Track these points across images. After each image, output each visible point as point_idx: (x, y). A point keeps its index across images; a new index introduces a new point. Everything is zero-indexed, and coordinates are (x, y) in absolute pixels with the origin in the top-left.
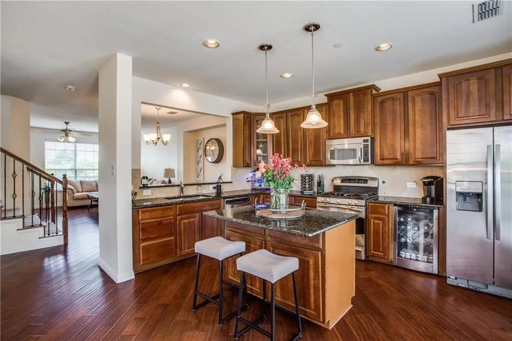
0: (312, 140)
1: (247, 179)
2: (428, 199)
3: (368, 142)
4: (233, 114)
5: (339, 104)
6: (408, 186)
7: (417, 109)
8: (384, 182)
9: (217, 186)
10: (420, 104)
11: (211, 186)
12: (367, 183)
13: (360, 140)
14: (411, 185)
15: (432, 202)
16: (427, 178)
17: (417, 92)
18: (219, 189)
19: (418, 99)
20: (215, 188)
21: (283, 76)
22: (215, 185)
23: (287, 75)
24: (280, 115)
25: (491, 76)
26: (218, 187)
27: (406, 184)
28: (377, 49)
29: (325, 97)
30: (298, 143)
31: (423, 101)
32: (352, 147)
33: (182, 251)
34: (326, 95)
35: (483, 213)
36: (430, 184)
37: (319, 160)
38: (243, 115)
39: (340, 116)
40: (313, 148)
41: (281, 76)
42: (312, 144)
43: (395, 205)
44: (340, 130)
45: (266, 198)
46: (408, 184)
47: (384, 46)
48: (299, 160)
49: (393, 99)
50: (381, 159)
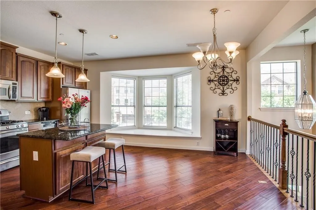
2: (45, 118)
3: (16, 85)
6: (26, 113)
7: (42, 72)
8: (9, 112)
12: (1, 114)
13: (11, 82)
16: (43, 108)
19: (41, 67)
25: (73, 70)
31: (44, 68)
43: (42, 123)
46: (26, 112)
49: (30, 62)
50: (21, 97)
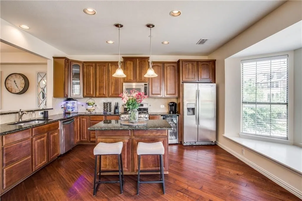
0: (114, 82)
1: (61, 106)
2: (172, 112)
3: (147, 85)
4: (54, 58)
5: (131, 64)
6: (161, 107)
7: (168, 72)
8: (150, 106)
9: (44, 111)
10: (169, 70)
11: (40, 112)
12: (143, 106)
13: (143, 84)
14: (163, 106)
15: (173, 113)
16: (171, 103)
17: (168, 65)
18: (46, 114)
19: (168, 68)
20: (43, 113)
21: (108, 42)
22: (42, 112)
23: (111, 42)
24: (90, 64)
25: (195, 64)
26: (45, 113)
27: (160, 106)
28: (163, 43)
29: (122, 58)
30: (103, 83)
31: (170, 68)
32: (138, 87)
33: (36, 166)
34: (123, 57)
35: (195, 116)
36: (172, 105)
37: (118, 93)
38: (64, 59)
39: (131, 70)
40: (114, 86)
41: (107, 42)
42: (114, 84)
43: (162, 116)
44: (131, 78)
45: (82, 118)
46: (161, 106)
47: (166, 42)
48: (104, 94)
49: (158, 66)
50: (152, 94)
